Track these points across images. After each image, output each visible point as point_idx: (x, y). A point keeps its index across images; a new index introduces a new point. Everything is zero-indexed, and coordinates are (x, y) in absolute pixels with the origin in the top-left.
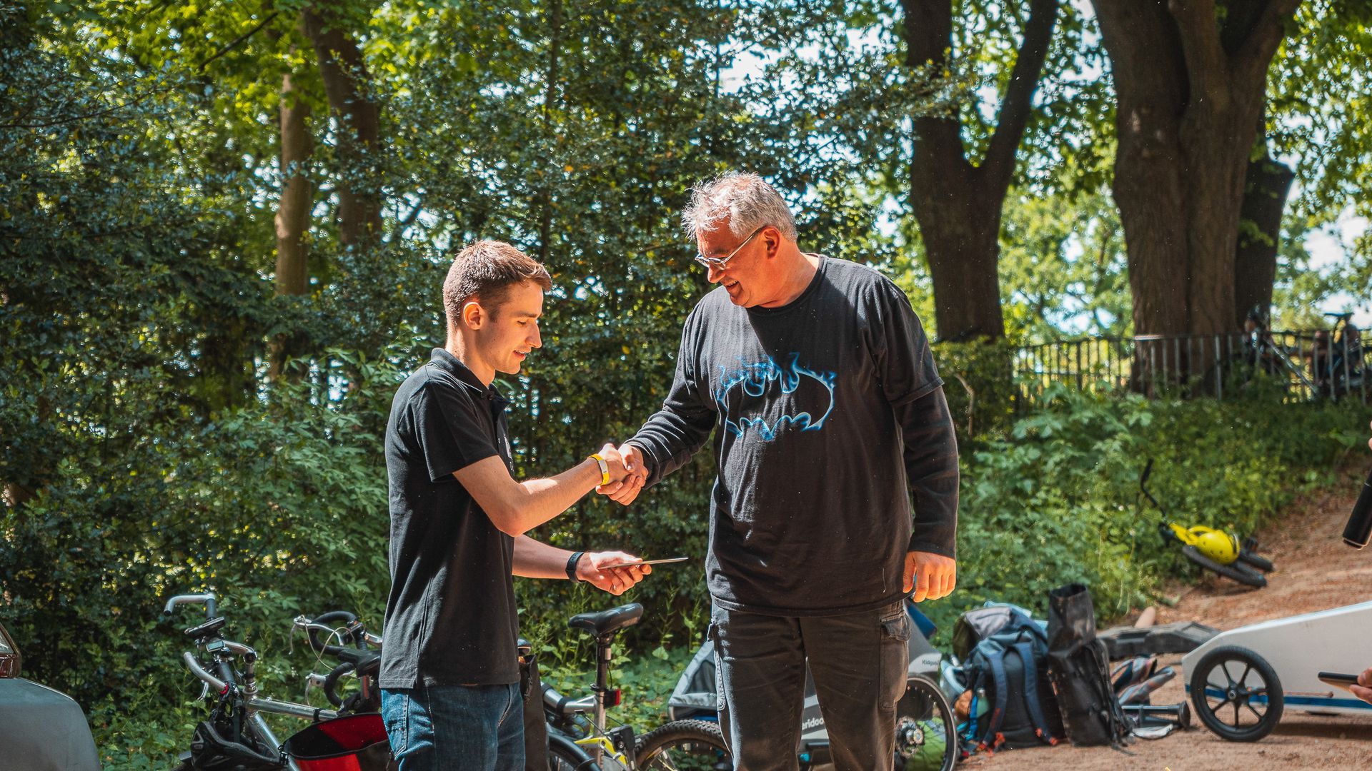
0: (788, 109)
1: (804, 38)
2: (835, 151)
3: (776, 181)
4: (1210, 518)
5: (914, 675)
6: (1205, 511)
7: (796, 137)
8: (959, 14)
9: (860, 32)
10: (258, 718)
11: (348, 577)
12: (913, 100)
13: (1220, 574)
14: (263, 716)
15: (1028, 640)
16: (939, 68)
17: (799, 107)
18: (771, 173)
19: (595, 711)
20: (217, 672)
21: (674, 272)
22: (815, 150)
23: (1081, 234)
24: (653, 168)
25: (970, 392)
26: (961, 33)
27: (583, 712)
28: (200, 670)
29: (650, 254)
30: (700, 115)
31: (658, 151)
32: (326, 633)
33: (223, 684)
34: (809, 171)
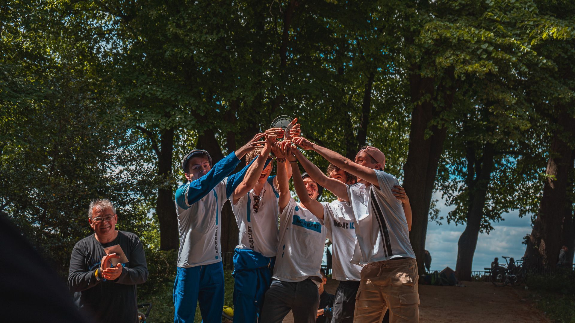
0: (122, 183)
1: (131, 164)
2: (135, 196)
3: (117, 203)
4: (228, 304)
6: (227, 301)
7: (124, 191)
8: (174, 162)
9: (147, 164)
12: (158, 184)
13: (229, 320)
16: (166, 176)
17: (126, 183)
18: (116, 201)
21: (83, 227)
22: (129, 195)
24: (80, 196)
25: (168, 265)
26: (174, 166)
29: (77, 221)
30: (96, 183)
31: (82, 191)
34: (127, 201)
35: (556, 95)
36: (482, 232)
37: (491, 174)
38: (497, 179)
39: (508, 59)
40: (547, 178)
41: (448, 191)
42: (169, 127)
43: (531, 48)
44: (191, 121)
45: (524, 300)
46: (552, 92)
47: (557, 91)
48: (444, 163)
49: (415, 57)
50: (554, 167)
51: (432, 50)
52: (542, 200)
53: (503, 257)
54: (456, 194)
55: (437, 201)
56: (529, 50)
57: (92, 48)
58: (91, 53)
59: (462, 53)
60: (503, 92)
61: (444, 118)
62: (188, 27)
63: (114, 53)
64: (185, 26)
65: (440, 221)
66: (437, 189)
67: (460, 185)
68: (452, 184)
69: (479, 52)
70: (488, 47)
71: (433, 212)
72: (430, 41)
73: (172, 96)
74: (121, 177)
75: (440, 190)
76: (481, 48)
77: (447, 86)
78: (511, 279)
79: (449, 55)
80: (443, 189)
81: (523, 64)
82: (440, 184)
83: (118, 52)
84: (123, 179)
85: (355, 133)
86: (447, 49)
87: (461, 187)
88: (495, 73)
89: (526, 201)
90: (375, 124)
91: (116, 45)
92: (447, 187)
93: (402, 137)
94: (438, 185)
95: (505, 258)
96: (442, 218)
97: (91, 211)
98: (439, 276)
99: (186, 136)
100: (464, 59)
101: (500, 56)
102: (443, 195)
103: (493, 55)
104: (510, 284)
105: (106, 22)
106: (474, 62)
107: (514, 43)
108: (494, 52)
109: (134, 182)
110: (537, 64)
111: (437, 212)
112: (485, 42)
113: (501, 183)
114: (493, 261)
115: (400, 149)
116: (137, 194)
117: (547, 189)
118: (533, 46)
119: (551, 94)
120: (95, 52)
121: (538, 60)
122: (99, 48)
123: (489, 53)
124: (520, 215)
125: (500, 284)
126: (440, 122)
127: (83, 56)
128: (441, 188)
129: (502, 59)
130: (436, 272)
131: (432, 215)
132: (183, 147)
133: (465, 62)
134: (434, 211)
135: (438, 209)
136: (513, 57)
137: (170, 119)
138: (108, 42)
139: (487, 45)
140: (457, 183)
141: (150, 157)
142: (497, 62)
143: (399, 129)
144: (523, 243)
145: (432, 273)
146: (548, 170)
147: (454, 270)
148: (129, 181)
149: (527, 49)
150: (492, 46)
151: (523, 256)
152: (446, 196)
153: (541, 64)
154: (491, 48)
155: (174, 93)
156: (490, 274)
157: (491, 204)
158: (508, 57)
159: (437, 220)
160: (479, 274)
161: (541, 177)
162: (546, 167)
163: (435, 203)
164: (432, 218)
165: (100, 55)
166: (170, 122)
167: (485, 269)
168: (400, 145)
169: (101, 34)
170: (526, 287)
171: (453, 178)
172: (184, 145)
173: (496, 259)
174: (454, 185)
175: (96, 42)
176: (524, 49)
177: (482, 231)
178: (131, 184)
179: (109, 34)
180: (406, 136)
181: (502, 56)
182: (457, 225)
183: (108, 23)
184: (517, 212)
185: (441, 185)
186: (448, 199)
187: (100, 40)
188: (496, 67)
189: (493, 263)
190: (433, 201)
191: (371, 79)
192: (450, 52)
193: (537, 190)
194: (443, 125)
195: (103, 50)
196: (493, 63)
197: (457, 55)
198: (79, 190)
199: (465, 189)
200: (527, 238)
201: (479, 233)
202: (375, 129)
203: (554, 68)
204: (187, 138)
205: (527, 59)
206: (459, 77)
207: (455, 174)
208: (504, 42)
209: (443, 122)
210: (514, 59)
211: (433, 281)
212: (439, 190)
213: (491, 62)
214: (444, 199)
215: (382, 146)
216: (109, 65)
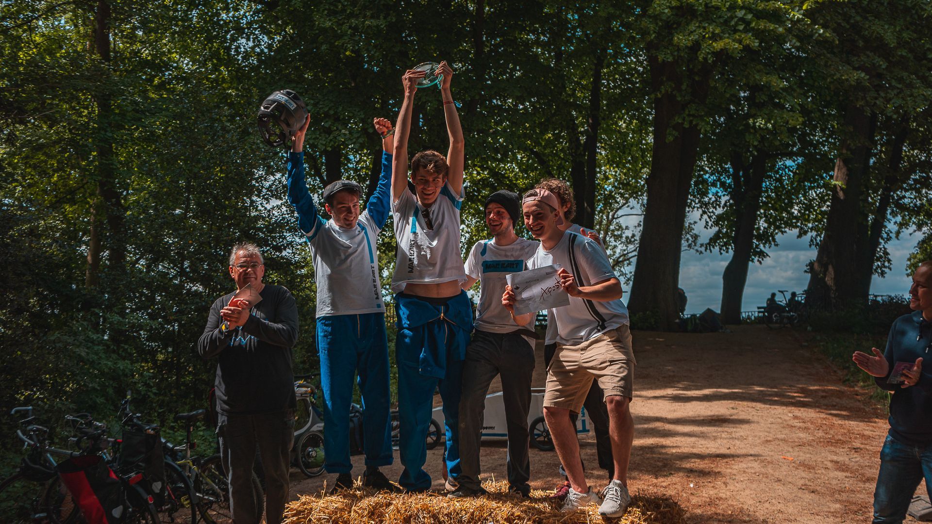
5: (313, 431)
7: (278, 233)
10: (49, 455)
11: (97, 397)
14: (51, 455)
15: (357, 416)
19: (186, 450)
20: (31, 438)
22: (285, 237)
23: (388, 268)
27: (181, 451)
28: (24, 438)
31: (226, 236)
32: (78, 421)
33: (33, 443)
34: (283, 245)
35: (838, 75)
36: (752, 261)
37: (764, 184)
38: (772, 190)
39: (773, 30)
40: (835, 186)
41: (708, 209)
42: (331, 147)
43: (803, 15)
44: (358, 138)
45: (806, 344)
46: (833, 72)
47: (838, 70)
48: (702, 173)
49: (649, 33)
50: (844, 170)
51: (672, 22)
52: (830, 215)
53: (779, 291)
54: (719, 211)
55: (695, 222)
56: (801, 17)
57: (228, 49)
58: (229, 55)
59: (709, 24)
60: (767, 74)
61: (691, 113)
62: (348, 12)
63: (258, 53)
64: (344, 10)
65: (700, 249)
66: (694, 207)
67: (724, 200)
68: (713, 199)
69: (733, 23)
70: (745, 14)
71: (690, 238)
72: (666, 11)
73: (330, 109)
74: (274, 214)
75: (698, 208)
76: (736, 17)
77: (696, 70)
78: (790, 319)
79: (694, 28)
80: (701, 207)
81: (794, 35)
82: (697, 201)
83: (262, 50)
84: (276, 217)
85: (583, 139)
86: (691, 20)
87: (726, 202)
88: (755, 48)
89: (809, 216)
90: (608, 126)
91: (259, 41)
92: (707, 204)
93: (646, 140)
94: (695, 202)
95: (782, 292)
96: (702, 245)
97: (233, 257)
98: (697, 321)
99: (358, 156)
100: (713, 33)
101: (762, 27)
102: (702, 215)
103: (753, 25)
104: (789, 325)
105: (245, 13)
106: (727, 35)
107: (780, 8)
108: (753, 21)
109: (290, 220)
110: (811, 36)
111: (696, 237)
112: (742, 8)
113: (777, 195)
114: (770, 297)
115: (643, 156)
116: (296, 235)
117: (835, 199)
118: (806, 10)
119: (832, 76)
120: (233, 53)
121: (812, 31)
122: (238, 47)
123: (747, 23)
124: (800, 236)
125: (777, 325)
126: (687, 118)
127: (219, 59)
128: (698, 205)
129: (763, 31)
130: (694, 316)
131: (690, 242)
132: (356, 170)
133: (715, 37)
134: (692, 236)
135: (697, 233)
136: (780, 26)
137: (331, 137)
138: (248, 39)
139: (743, 12)
140: (720, 197)
141: (314, 185)
142: (758, 34)
143: (640, 130)
144: (806, 271)
145: (687, 318)
146: (835, 174)
147: (719, 311)
148: (284, 219)
149: (798, 16)
150: (752, 13)
151: (806, 288)
152: (705, 216)
153: (817, 35)
154: (750, 16)
155: (332, 104)
156: (764, 315)
157: (762, 224)
158: (772, 27)
159: (696, 248)
160: (750, 314)
161: (826, 186)
162: (834, 171)
163: (693, 226)
164: (690, 246)
165: (240, 58)
166: (331, 140)
167: (759, 308)
168: (643, 151)
169: (240, 31)
170: (809, 328)
171: (715, 191)
172: (356, 168)
173: (773, 295)
174: (716, 200)
175: (234, 40)
176: (794, 15)
177: (753, 259)
178: (287, 223)
179: (249, 29)
180: (650, 139)
181: (765, 27)
182: (721, 254)
183: (247, 14)
184: (796, 231)
185: (699, 202)
186: (708, 220)
187: (239, 37)
188: (757, 41)
189: (768, 300)
190: (690, 224)
191: (599, 65)
192: (695, 24)
193: (822, 200)
194: (691, 122)
195: (243, 50)
196: (752, 36)
197: (704, 28)
198: (222, 234)
199: (731, 205)
200: (811, 264)
201: (750, 263)
202: (609, 132)
203: (834, 40)
204: (360, 159)
205: (799, 29)
206: (705, 59)
207: (716, 187)
208: (768, 8)
209: (691, 118)
210: (781, 29)
211: (689, 328)
212: (696, 209)
213: (750, 34)
214: (703, 221)
215: (619, 154)
216: (253, 68)
